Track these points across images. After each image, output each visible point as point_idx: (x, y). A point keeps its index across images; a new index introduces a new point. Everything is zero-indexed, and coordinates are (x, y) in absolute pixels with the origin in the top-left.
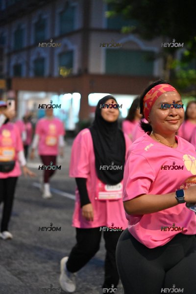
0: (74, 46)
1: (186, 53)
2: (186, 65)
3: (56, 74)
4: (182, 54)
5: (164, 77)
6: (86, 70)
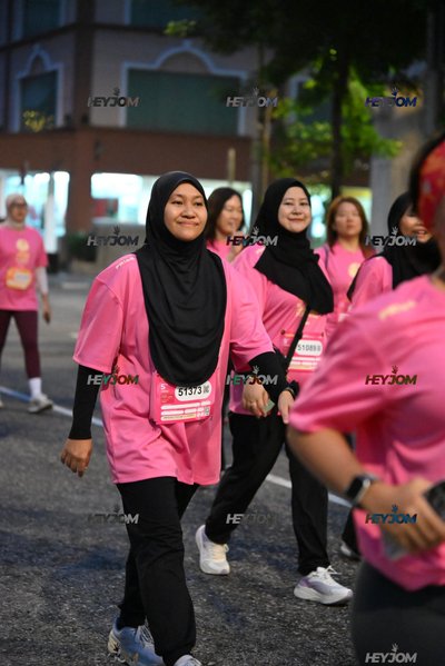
0: (59, 65)
1: (311, 84)
2: (309, 111)
3: (16, 127)
4: (301, 85)
5: (261, 139)
6: (85, 119)
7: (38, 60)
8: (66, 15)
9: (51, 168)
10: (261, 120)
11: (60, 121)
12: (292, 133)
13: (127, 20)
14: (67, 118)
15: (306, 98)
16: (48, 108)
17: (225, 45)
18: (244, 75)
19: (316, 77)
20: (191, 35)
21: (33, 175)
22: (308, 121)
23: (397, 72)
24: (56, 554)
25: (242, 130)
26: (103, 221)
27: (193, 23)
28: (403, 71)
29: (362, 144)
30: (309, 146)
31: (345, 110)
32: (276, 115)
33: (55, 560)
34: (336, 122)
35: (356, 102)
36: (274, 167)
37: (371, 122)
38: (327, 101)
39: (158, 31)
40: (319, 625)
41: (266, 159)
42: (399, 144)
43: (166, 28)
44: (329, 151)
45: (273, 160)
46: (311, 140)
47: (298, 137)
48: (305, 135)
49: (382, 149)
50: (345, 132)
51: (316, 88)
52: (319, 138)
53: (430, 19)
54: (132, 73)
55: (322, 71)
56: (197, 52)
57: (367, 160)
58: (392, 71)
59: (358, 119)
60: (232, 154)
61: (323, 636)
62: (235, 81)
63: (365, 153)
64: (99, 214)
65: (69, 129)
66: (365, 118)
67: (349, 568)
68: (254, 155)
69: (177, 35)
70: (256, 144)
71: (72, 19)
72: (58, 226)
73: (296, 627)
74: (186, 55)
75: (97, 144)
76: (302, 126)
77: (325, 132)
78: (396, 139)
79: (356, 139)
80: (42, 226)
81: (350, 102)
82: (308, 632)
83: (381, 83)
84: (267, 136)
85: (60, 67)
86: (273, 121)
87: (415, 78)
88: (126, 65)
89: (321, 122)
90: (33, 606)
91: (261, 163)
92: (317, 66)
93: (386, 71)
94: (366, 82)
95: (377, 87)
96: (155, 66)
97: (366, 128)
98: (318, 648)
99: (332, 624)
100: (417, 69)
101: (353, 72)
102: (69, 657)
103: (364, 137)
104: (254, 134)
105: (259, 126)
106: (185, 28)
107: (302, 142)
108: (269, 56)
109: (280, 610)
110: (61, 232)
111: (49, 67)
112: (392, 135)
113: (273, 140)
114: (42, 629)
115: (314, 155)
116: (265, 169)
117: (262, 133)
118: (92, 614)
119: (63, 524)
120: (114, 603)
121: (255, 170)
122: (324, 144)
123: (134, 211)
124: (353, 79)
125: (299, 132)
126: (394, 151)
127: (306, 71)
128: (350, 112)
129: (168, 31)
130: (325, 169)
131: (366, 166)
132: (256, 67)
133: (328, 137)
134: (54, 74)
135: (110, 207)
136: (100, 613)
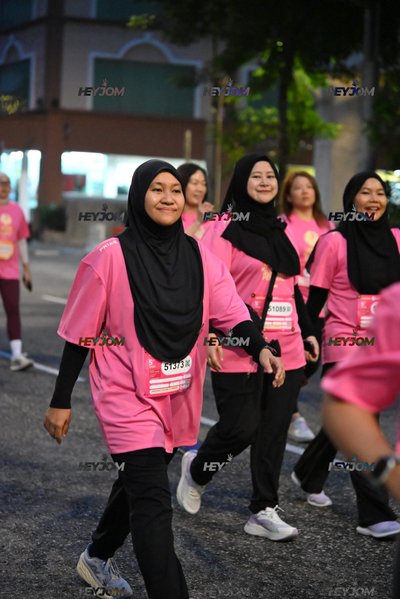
1: (260, 72)
2: (258, 97)
4: (250, 74)
5: (215, 121)
6: (56, 103)
7: (13, 49)
8: (38, 9)
9: (25, 147)
10: (215, 104)
11: (33, 105)
12: (242, 116)
13: (93, 14)
14: (39, 102)
15: (256, 85)
16: (22, 93)
17: (182, 37)
18: (199, 64)
19: (265, 67)
20: (151, 27)
21: (9, 153)
22: (257, 105)
23: (338, 63)
24: (29, 494)
25: (198, 113)
26: (72, 195)
27: (153, 17)
28: (343, 62)
29: (305, 126)
30: (258, 129)
31: (290, 96)
32: (228, 100)
33: (27, 499)
34: (283, 107)
35: (300, 89)
36: (227, 147)
37: (314, 107)
38: (274, 88)
39: (122, 23)
40: (266, 558)
41: (219, 140)
42: (340, 126)
43: (128, 21)
44: (277, 133)
45: (225, 141)
46: (260, 123)
47: (248, 120)
48: (254, 118)
49: (324, 131)
50: (291, 116)
51: (265, 76)
52: (266, 121)
53: (367, 15)
54: (98, 62)
55: (270, 61)
56: (157, 43)
57: (311, 141)
58: (333, 62)
59: (303, 104)
60: (188, 135)
61: (270, 568)
62: (192, 69)
63: (309, 134)
64: (68, 188)
65: (40, 112)
66: (309, 103)
67: (294, 507)
68: (209, 136)
69: (138, 28)
70: (210, 126)
71: (43, 13)
72: (31, 199)
73: (246, 561)
74: (147, 47)
75: (66, 126)
76: (251, 110)
77: (272, 115)
78: (337, 122)
79: (300, 122)
80: (17, 199)
81: (295, 89)
82: (257, 565)
83: (323, 72)
84: (220, 119)
85: (32, 56)
86: (226, 105)
87: (354, 68)
88: (93, 55)
89: (269, 106)
90: (8, 541)
91: (214, 144)
92: (265, 57)
93: (327, 61)
94: (309, 71)
95: (319, 76)
96: (120, 55)
97: (310, 112)
98: (265, 579)
99: (278, 557)
100: (354, 60)
101: (297, 62)
102: (40, 587)
103: (307, 120)
104: (208, 117)
105: (213, 110)
106: (146, 21)
107: (252, 125)
108: (222, 47)
109: (232, 545)
110: (34, 204)
111: (23, 56)
112: (333, 119)
113: (226, 123)
114: (16, 561)
115: (263, 136)
116: (219, 149)
117: (215, 116)
118: (61, 548)
119: (35, 467)
120: (80, 538)
121: (209, 149)
122: (272, 127)
123: (100, 186)
124: (297, 68)
125: (249, 116)
126: (334, 132)
127: (255, 60)
128: (295, 98)
129: (130, 24)
130: (272, 149)
131: (309, 147)
132: (210, 56)
133: (275, 120)
134: (27, 62)
135: (78, 182)
136: (68, 548)
